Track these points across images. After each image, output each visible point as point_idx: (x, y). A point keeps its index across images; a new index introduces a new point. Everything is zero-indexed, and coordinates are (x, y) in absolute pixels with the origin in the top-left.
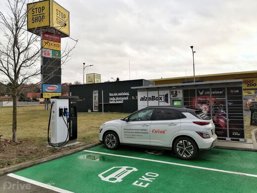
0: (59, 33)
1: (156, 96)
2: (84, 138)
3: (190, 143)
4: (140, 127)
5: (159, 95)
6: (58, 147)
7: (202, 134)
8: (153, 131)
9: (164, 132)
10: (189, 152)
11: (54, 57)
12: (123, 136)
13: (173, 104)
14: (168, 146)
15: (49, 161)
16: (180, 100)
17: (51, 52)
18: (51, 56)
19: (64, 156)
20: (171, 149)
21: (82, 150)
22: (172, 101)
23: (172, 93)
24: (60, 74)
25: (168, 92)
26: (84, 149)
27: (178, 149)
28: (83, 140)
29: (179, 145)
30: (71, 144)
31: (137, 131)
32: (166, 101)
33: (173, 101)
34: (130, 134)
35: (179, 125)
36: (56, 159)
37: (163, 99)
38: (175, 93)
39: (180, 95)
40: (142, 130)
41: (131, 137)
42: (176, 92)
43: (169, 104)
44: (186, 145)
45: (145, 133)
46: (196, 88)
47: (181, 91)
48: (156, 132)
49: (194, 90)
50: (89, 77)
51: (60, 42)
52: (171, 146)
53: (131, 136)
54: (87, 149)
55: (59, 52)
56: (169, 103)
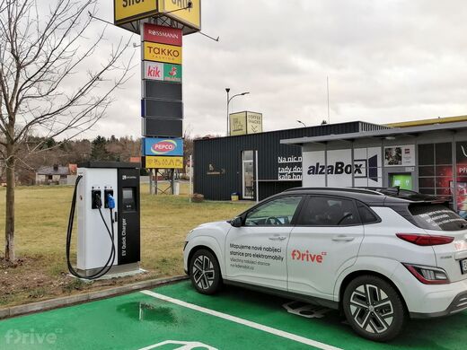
0: (180, 26)
1: (347, 162)
2: (164, 261)
3: (384, 296)
4: (266, 243)
5: (353, 160)
6: (89, 278)
7: (419, 270)
8: (293, 255)
9: (319, 259)
10: (383, 318)
11: (168, 79)
12: (229, 262)
13: (391, 182)
14: (330, 297)
15: (46, 310)
16: (409, 174)
17: (161, 67)
18: (161, 78)
19: (88, 300)
20: (336, 307)
21: (139, 290)
22: (387, 177)
23: (387, 154)
24: (181, 115)
25: (376, 151)
26: (144, 289)
27: (353, 309)
28: (158, 265)
29: (358, 297)
30: (123, 274)
31: (258, 252)
32: (373, 174)
33: (391, 175)
34: (243, 258)
35: (357, 241)
36: (65, 306)
37: (363, 170)
38: (394, 153)
39: (410, 160)
40: (268, 249)
41: (245, 267)
42: (399, 151)
43: (379, 184)
44: (376, 299)
45: (275, 258)
46: (453, 140)
47: (412, 148)
48: (302, 256)
49: (449, 145)
50: (236, 121)
51: (180, 46)
52: (336, 298)
53: (244, 264)
54: (150, 287)
55: (179, 66)
56: (380, 180)
